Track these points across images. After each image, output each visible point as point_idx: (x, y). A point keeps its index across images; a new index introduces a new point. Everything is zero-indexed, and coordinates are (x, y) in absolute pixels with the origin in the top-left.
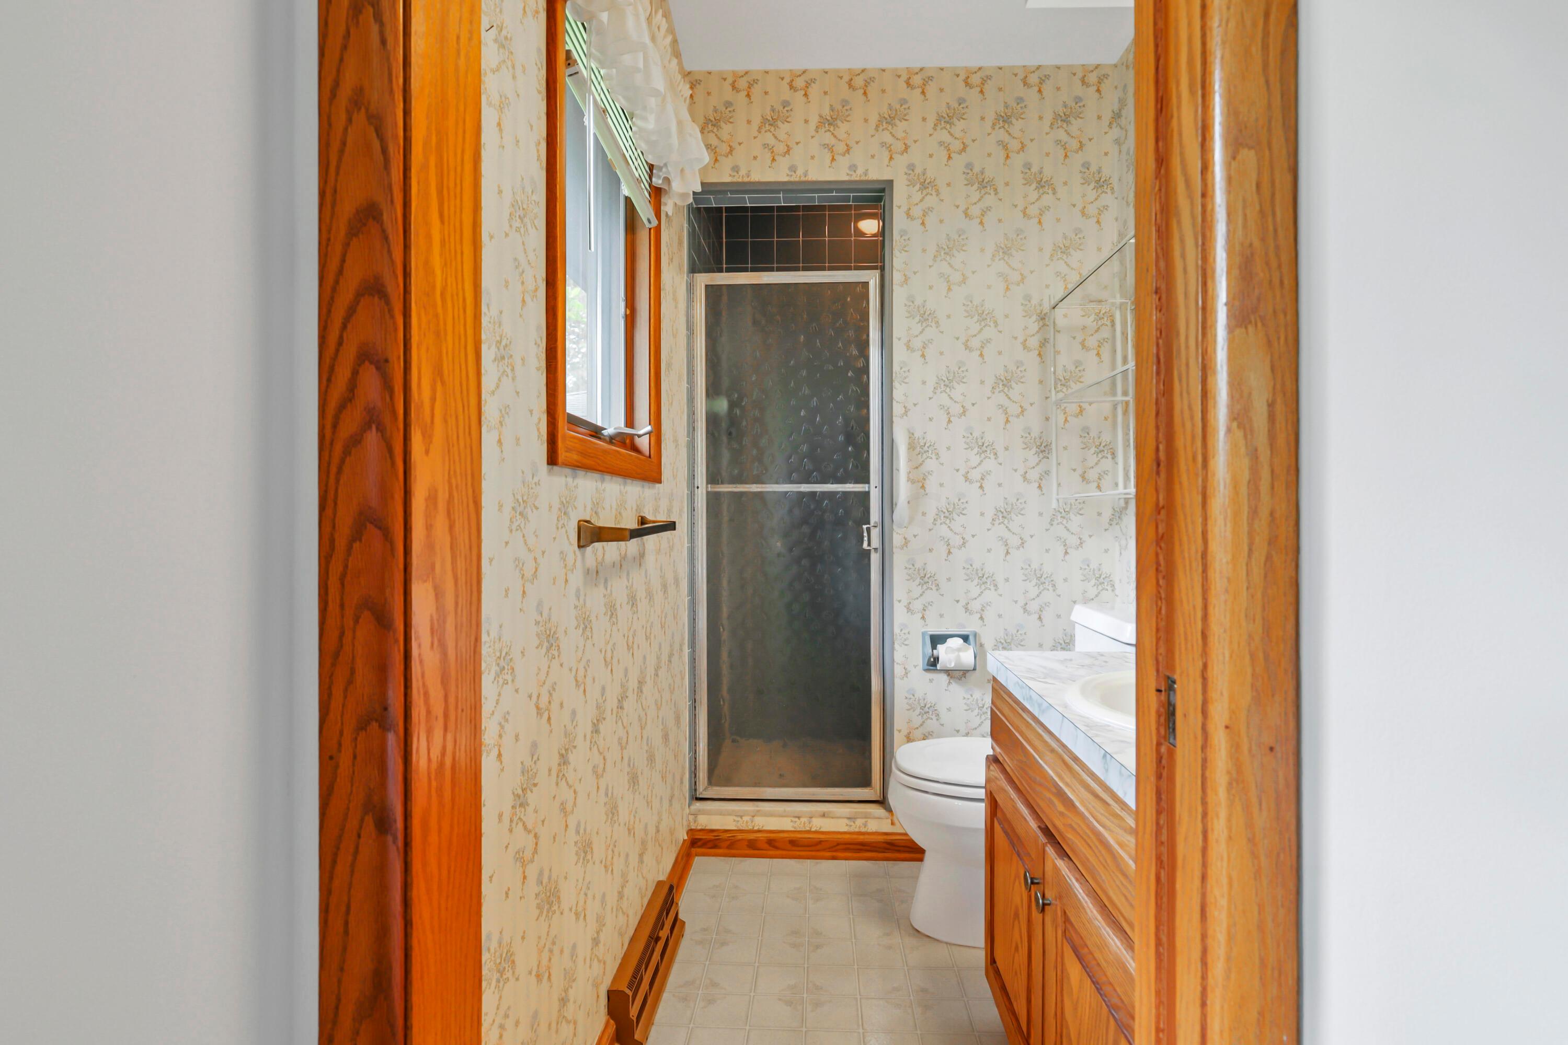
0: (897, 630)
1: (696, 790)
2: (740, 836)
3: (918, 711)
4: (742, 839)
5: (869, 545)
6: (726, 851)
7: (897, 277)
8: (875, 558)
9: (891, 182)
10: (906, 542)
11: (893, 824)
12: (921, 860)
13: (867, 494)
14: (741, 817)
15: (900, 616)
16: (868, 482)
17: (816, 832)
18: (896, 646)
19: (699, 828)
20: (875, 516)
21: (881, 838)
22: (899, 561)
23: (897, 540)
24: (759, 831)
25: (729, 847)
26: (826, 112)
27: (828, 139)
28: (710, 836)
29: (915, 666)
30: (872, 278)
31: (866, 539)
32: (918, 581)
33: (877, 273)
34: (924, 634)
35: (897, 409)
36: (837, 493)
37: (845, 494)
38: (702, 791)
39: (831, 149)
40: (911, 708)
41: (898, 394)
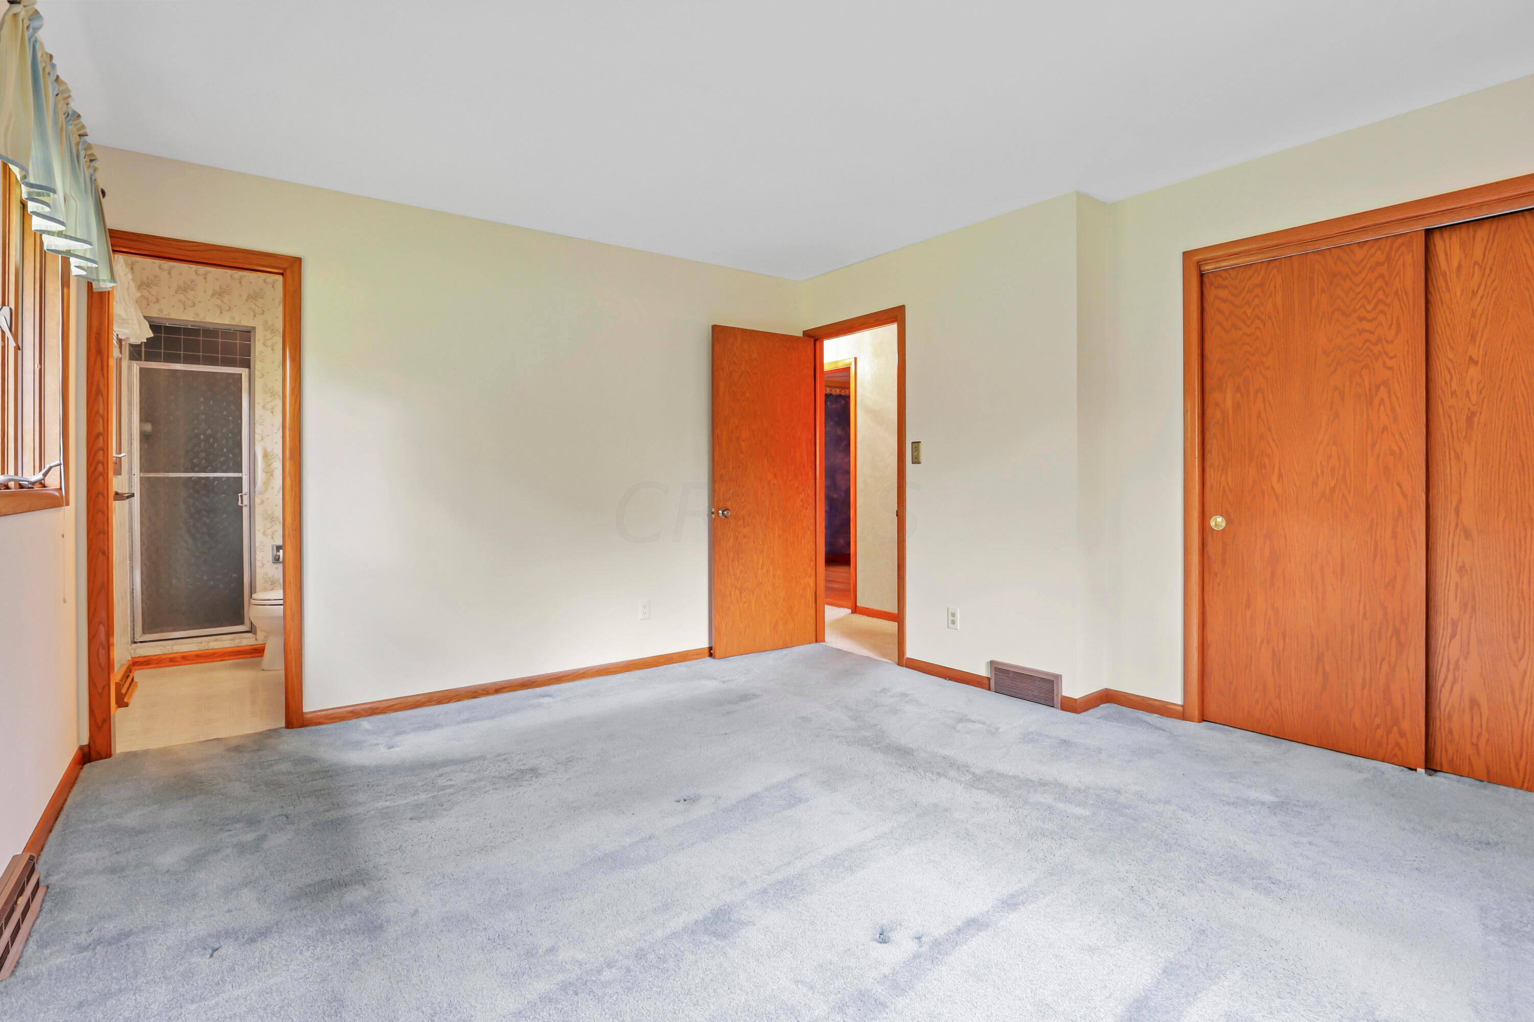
0: (257, 544)
1: (134, 638)
2: (164, 657)
3: (270, 583)
4: (166, 658)
5: (242, 503)
6: (156, 665)
7: (257, 374)
8: (245, 511)
9: (254, 328)
10: (262, 502)
11: (256, 640)
12: (262, 656)
13: (241, 478)
14: (165, 647)
15: (259, 537)
16: (241, 472)
17: (211, 649)
18: (257, 552)
19: (138, 656)
20: (245, 489)
21: (249, 648)
22: (258, 510)
23: (258, 500)
24: (176, 653)
25: (157, 663)
26: (217, 289)
27: (218, 302)
28: (145, 659)
29: (268, 562)
30: (244, 372)
31: (240, 500)
32: (269, 520)
33: (247, 370)
34: (272, 546)
35: (258, 437)
36: (223, 477)
37: (228, 478)
38: (139, 638)
39: (220, 307)
40: (266, 582)
41: (258, 429)
